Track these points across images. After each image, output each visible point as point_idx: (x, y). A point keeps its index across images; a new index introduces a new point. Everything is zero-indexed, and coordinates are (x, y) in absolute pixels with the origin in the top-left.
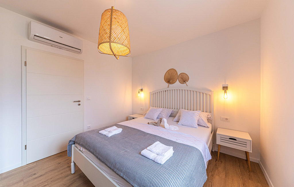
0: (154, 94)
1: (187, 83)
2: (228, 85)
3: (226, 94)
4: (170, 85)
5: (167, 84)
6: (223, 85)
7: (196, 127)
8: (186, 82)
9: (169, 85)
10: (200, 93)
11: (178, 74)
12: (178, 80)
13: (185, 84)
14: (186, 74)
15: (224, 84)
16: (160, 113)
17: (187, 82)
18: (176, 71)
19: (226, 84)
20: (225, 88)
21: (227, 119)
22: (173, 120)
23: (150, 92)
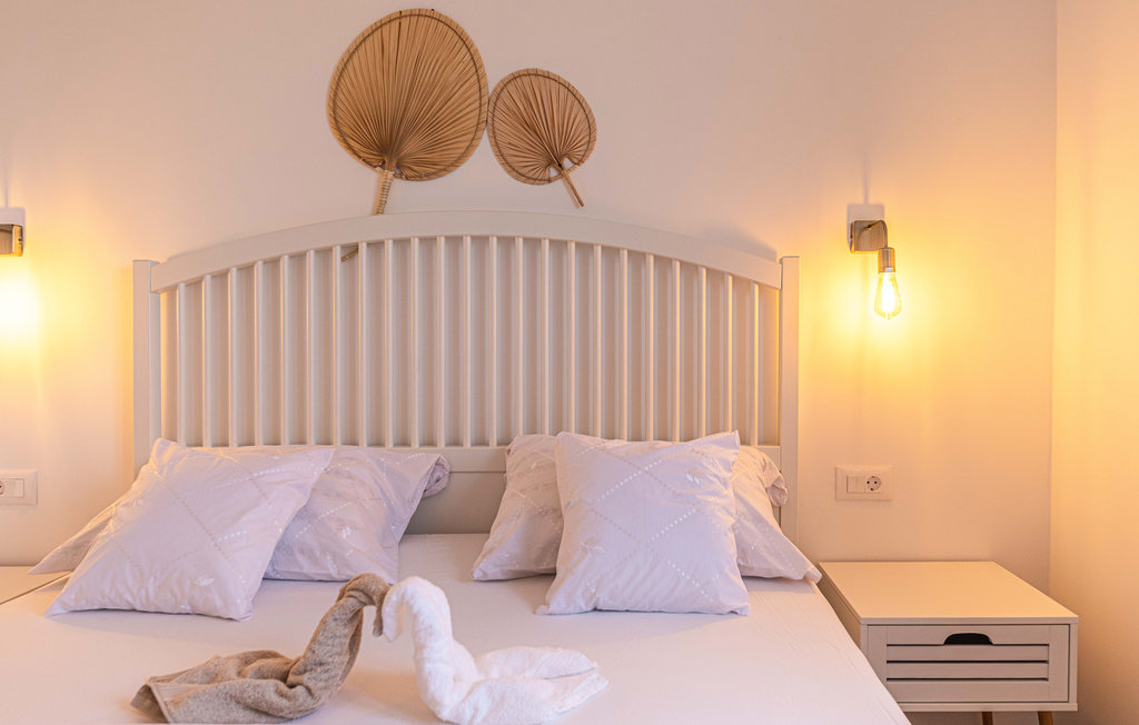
0: (195, 284)
1: (577, 175)
2: (881, 208)
3: (887, 275)
4: (401, 188)
5: (366, 179)
6: (850, 208)
7: (735, 604)
8: (567, 163)
9: (384, 190)
10: (690, 269)
11: (493, 79)
12: (485, 143)
13: (559, 184)
14: (568, 88)
15: (860, 200)
16: (304, 514)
17: (580, 162)
18: (463, 40)
19: (873, 200)
20: (868, 233)
21: (875, 482)
22: (477, 574)
23: (142, 268)
